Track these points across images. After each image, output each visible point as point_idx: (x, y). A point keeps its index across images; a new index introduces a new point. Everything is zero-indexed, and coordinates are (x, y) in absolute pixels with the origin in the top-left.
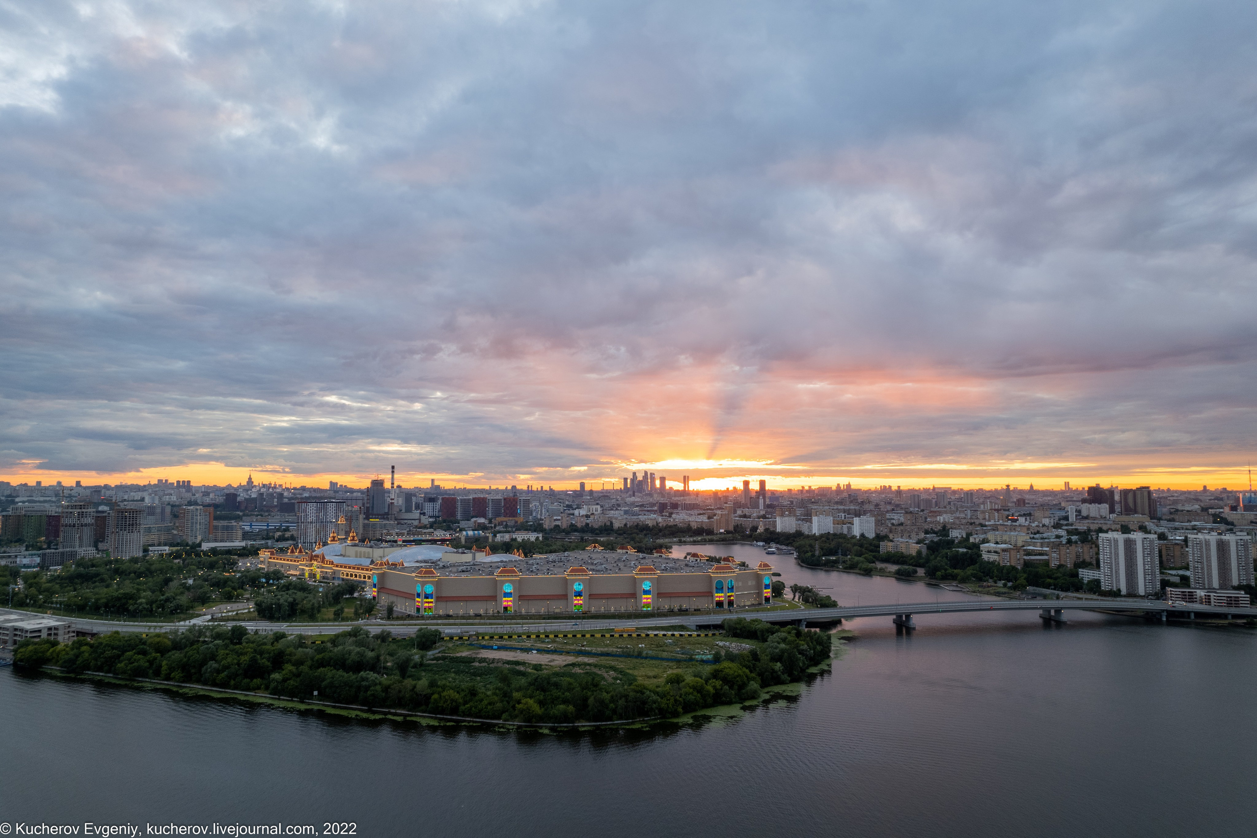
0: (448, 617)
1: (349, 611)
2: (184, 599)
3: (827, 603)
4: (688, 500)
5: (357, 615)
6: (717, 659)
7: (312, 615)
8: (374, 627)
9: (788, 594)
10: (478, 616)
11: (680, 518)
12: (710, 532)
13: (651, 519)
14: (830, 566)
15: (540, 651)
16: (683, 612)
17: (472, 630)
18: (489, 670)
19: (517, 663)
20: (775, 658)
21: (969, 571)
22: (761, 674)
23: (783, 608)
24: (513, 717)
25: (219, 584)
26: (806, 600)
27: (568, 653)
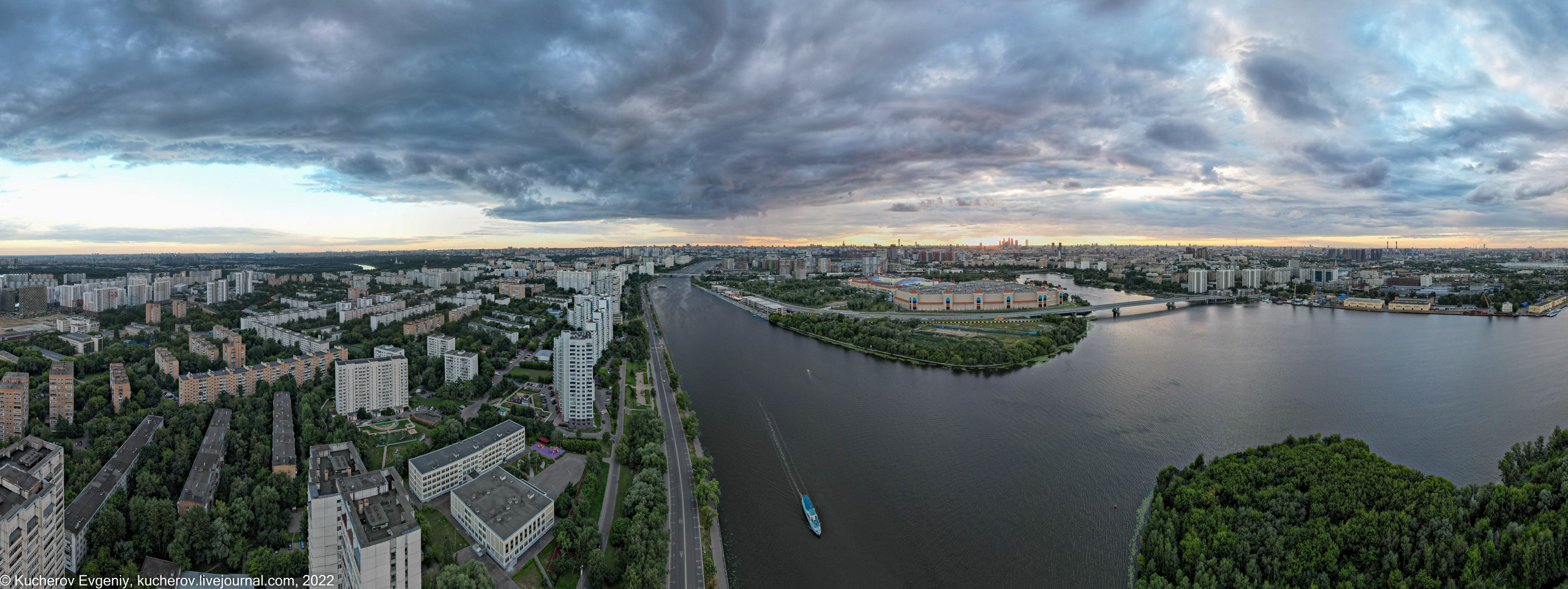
0: (923, 311)
1: (882, 307)
2: (821, 300)
3: (1085, 304)
4: (1028, 252)
5: (886, 310)
6: (1038, 334)
7: (869, 309)
8: (893, 316)
9: (1070, 299)
10: (935, 311)
11: (1025, 261)
12: (1037, 268)
13: (1011, 262)
14: (1087, 284)
15: (962, 330)
16: (1024, 310)
17: (933, 318)
18: (940, 339)
19: (952, 336)
20: (1063, 333)
21: (1142, 286)
22: (1057, 341)
23: (1067, 307)
24: (950, 362)
25: (833, 293)
26: (1077, 302)
27: (974, 331)
